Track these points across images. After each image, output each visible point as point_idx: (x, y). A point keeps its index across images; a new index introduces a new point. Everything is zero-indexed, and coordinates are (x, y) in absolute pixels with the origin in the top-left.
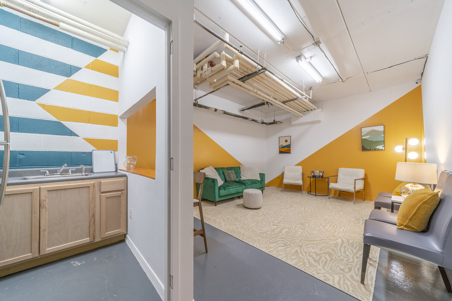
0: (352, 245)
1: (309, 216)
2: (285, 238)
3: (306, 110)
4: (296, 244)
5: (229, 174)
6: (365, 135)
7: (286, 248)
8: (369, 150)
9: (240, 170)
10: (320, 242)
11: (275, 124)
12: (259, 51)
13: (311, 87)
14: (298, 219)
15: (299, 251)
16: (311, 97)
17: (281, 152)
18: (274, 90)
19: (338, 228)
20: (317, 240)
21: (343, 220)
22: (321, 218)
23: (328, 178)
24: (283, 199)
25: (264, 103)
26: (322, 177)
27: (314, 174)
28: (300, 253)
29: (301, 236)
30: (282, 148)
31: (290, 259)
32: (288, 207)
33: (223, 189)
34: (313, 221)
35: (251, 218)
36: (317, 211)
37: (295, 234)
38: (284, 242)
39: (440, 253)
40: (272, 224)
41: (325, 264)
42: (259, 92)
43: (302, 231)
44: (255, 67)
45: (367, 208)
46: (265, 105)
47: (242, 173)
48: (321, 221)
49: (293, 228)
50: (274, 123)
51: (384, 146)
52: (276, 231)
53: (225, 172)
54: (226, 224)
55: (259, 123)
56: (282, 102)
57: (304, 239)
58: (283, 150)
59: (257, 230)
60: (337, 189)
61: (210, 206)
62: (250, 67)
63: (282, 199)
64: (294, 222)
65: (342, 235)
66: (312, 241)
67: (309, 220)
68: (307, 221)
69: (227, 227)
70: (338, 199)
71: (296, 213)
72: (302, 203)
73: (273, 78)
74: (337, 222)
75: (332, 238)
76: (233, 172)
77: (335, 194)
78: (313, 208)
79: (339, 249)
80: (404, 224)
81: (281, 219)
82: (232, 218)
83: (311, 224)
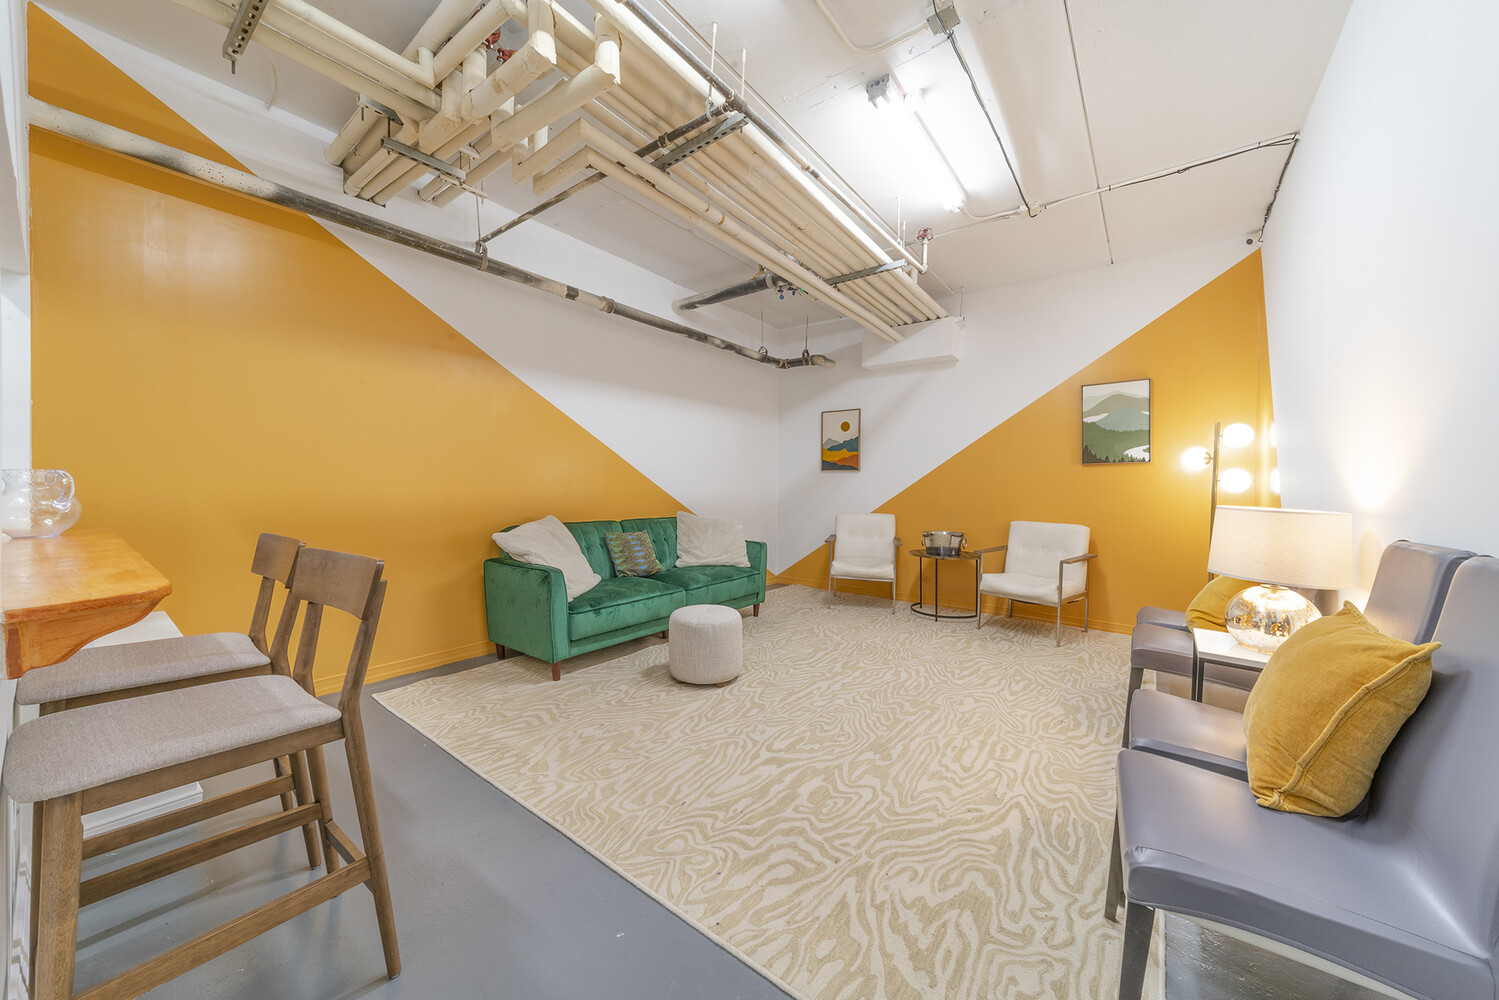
0: (1060, 842)
1: (907, 706)
2: (802, 832)
3: (909, 321)
4: (844, 859)
5: (626, 547)
6: (1094, 412)
7: (798, 892)
8: (1103, 461)
9: (675, 529)
10: (943, 838)
11: (807, 364)
12: (715, 30)
13: (925, 231)
14: (868, 725)
15: (853, 900)
16: (925, 265)
17: (827, 466)
18: (793, 224)
19: (1009, 756)
20: (929, 825)
21: (1023, 717)
22: (949, 714)
23: (977, 556)
24: (826, 636)
25: (764, 279)
26: (958, 552)
27: (931, 540)
28: (854, 919)
29: (869, 814)
30: (831, 449)
31: (804, 967)
32: (838, 668)
33: (589, 608)
34: (921, 729)
35: (687, 730)
36: (937, 680)
37: (845, 804)
38: (794, 855)
39: (1481, 965)
40: (765, 755)
41: (956, 971)
42: (731, 224)
43: (876, 782)
44: (700, 98)
45: (1096, 659)
46: (767, 290)
47: (683, 542)
48: (949, 725)
49: (845, 769)
50: (806, 360)
51: (1149, 450)
52: (774, 790)
53: (611, 540)
54: (567, 775)
55: (751, 358)
56: (826, 281)
57: (879, 825)
58: (835, 457)
59: (693, 797)
60: (1005, 595)
61: (528, 681)
62: (678, 96)
63: (822, 634)
64: (853, 738)
65: (1025, 793)
66: (912, 834)
67: (907, 725)
68: (901, 730)
69: (568, 786)
70: (1008, 628)
71: (866, 696)
72: (890, 651)
73: (779, 166)
74: (1004, 727)
75: (988, 809)
76: (647, 537)
77: (997, 610)
78: (926, 671)
79: (1014, 869)
80: (1283, 783)
81: (804, 728)
82: (606, 735)
83: (914, 745)
